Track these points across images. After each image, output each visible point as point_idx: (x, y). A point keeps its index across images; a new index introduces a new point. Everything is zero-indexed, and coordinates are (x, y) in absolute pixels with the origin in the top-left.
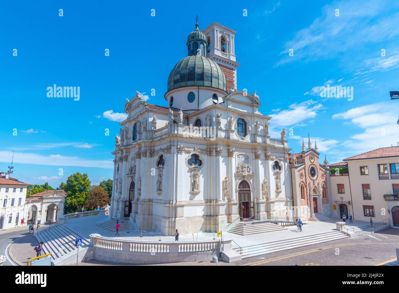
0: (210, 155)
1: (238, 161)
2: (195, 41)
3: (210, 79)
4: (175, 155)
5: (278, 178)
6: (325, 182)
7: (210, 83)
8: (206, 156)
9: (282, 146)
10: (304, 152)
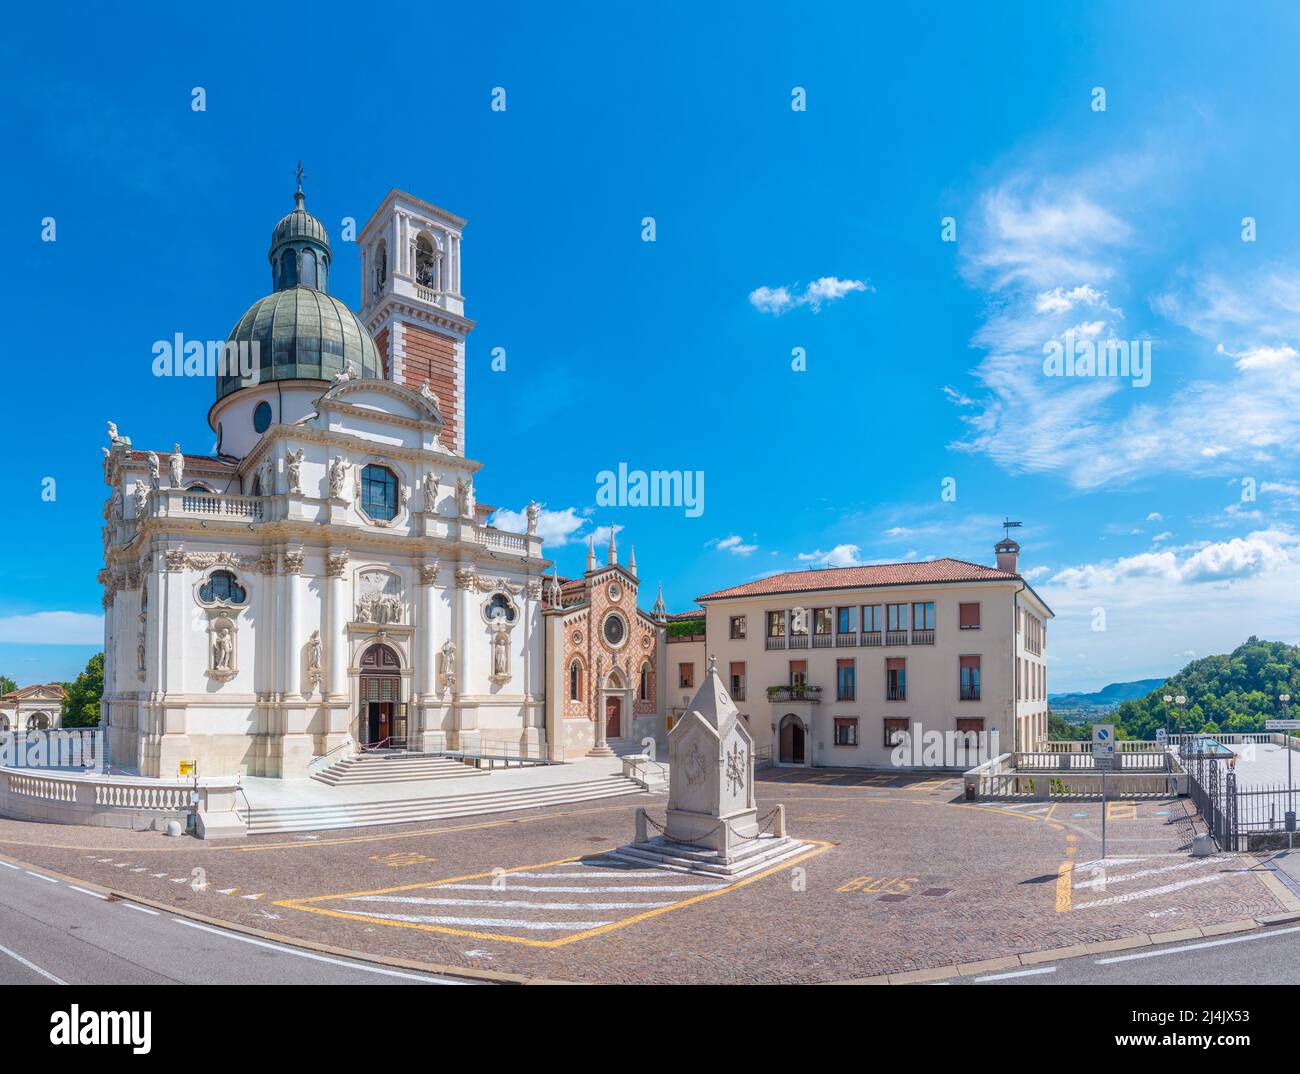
0: (270, 574)
1: (362, 590)
3: (315, 355)
4: (161, 575)
5: (500, 640)
6: (652, 660)
7: (316, 368)
8: (259, 575)
9: (523, 553)
10: (590, 572)
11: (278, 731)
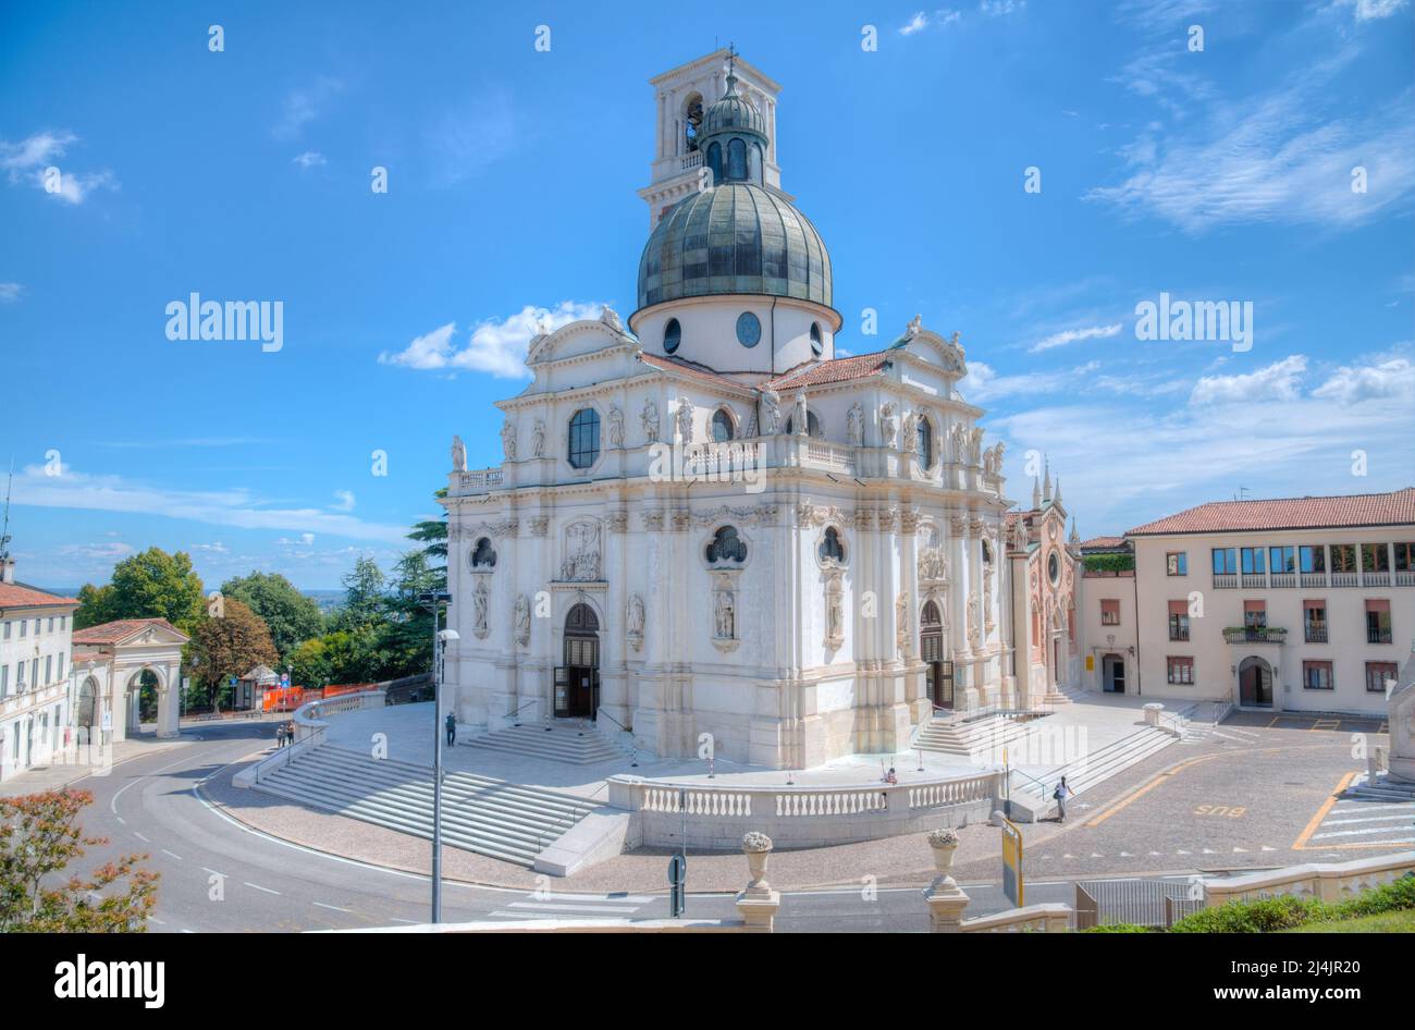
0: (864, 530)
1: (923, 545)
2: (735, 136)
3: (804, 273)
4: (794, 531)
6: (1072, 594)
7: (804, 286)
8: (855, 531)
10: (1038, 510)
11: (880, 703)
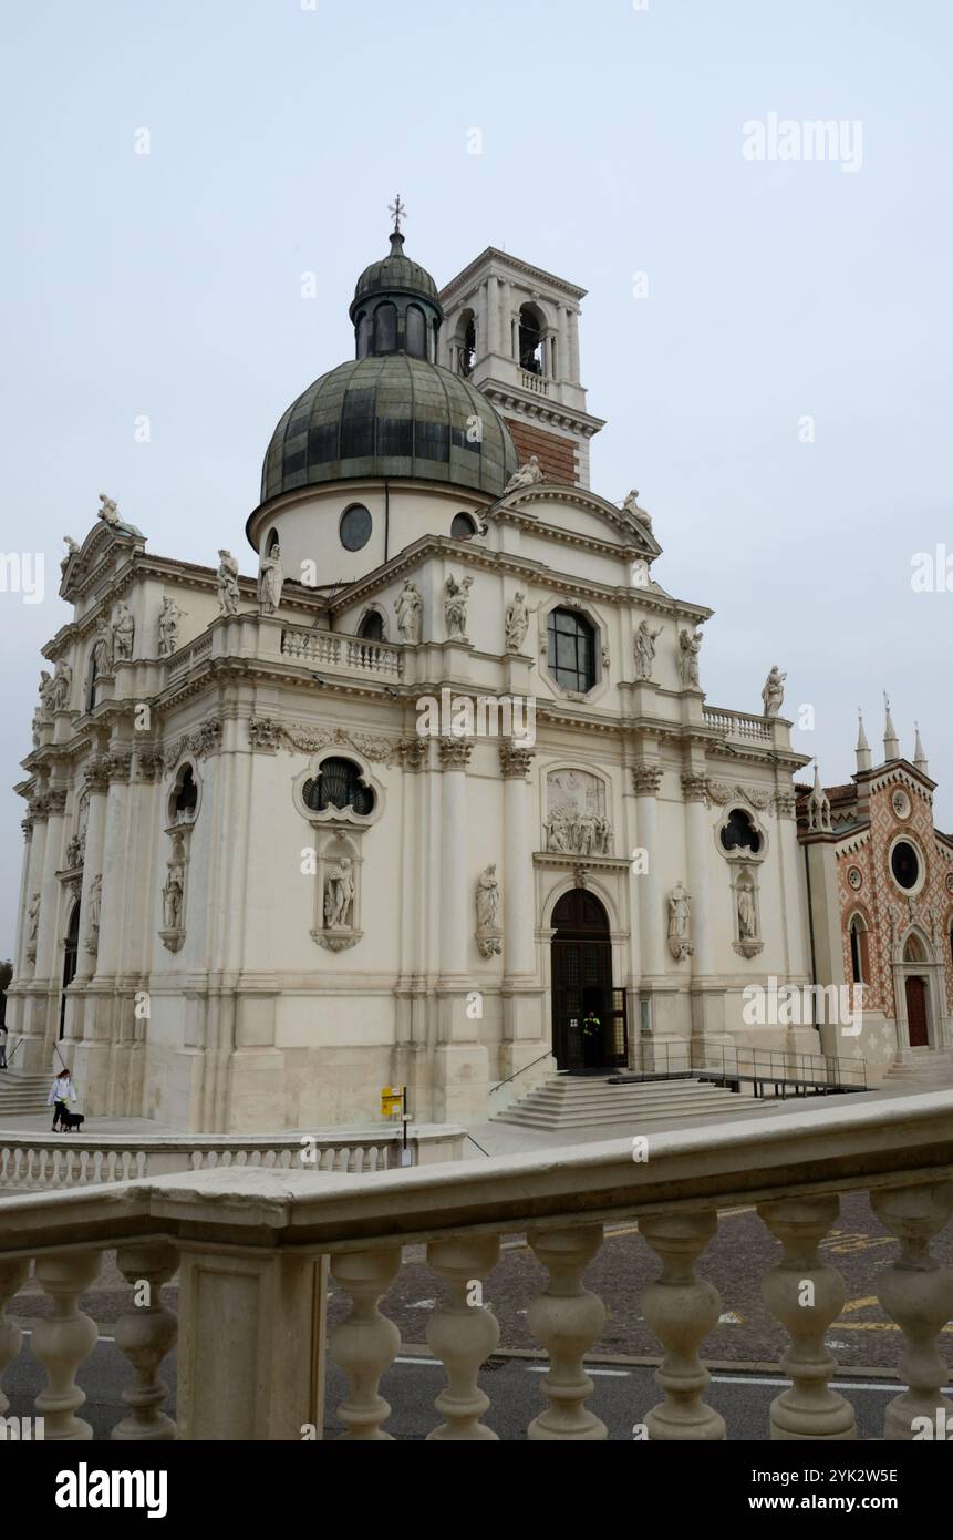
0: (414, 768)
1: (550, 802)
3: (440, 449)
4: (241, 759)
7: (443, 466)
8: (396, 770)
9: (768, 745)
10: (865, 773)
11: (435, 1039)
